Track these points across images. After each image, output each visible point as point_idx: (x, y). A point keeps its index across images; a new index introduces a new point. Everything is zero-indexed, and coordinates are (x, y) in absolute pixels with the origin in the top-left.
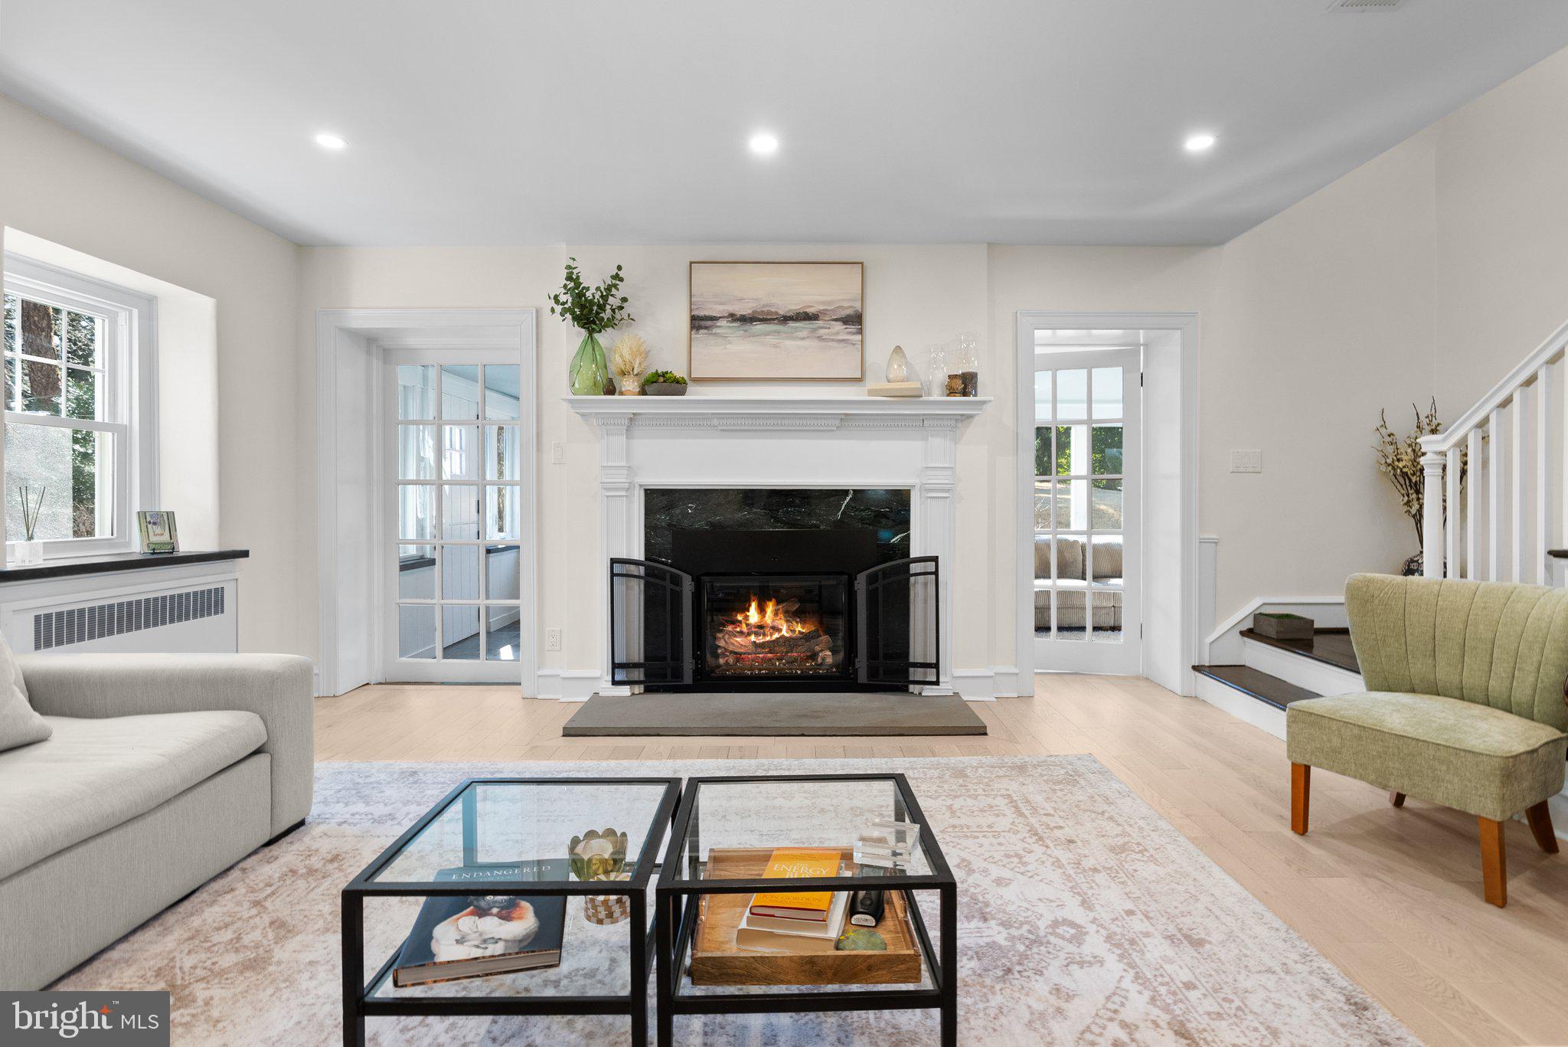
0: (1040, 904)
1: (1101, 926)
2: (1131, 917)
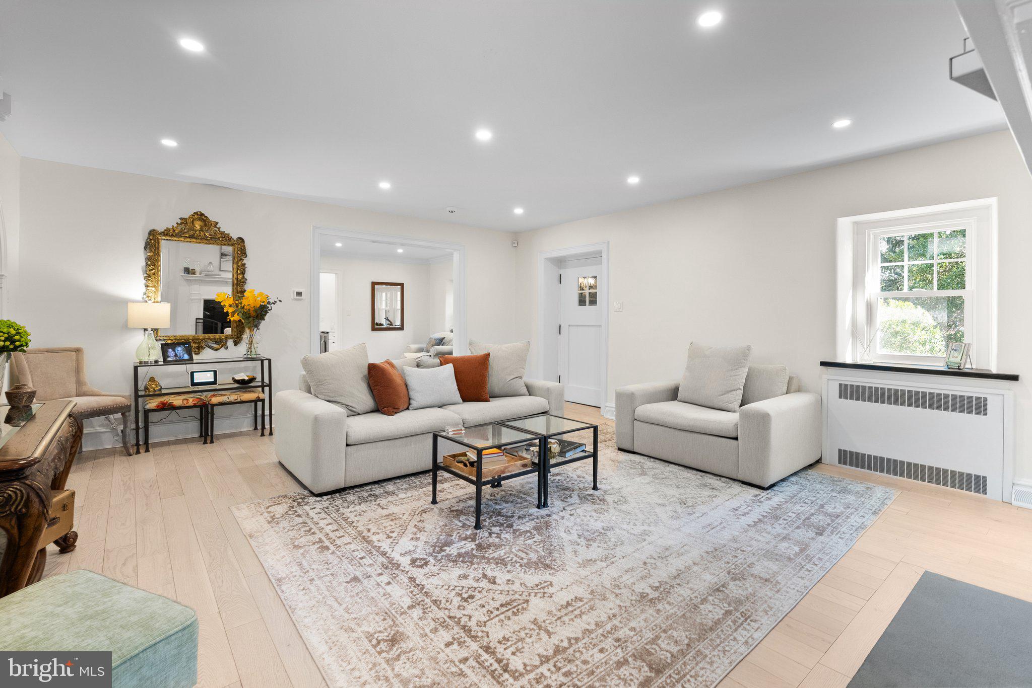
0: (437, 572)
1: (403, 571)
2: (387, 581)
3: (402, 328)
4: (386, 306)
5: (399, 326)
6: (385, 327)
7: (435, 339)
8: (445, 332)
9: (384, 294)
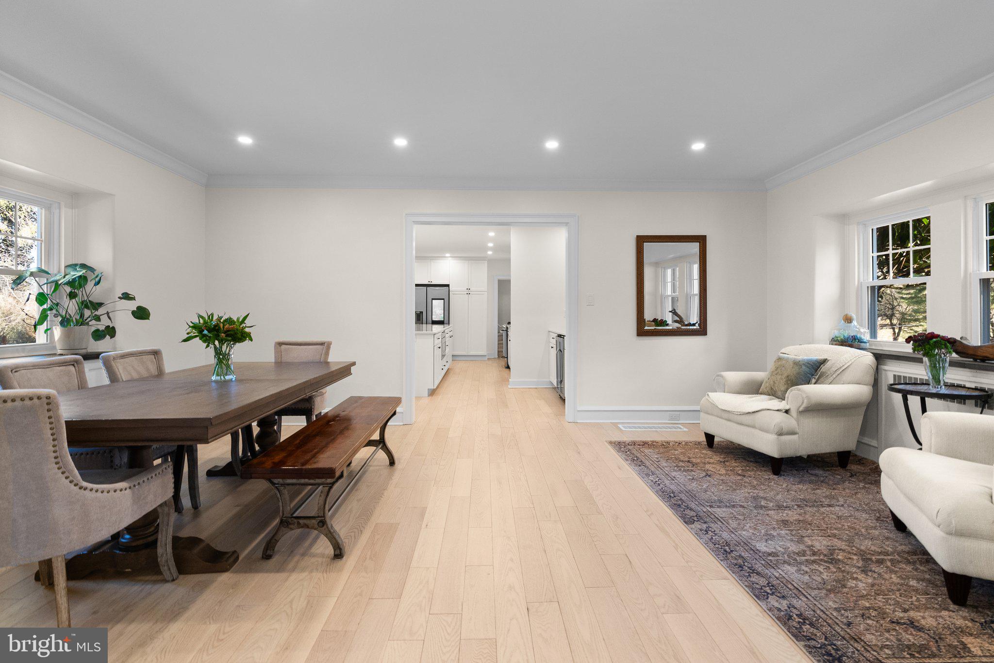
3: (702, 330)
4: (674, 291)
5: (697, 327)
6: (671, 328)
7: (796, 363)
8: (813, 343)
9: (669, 272)
